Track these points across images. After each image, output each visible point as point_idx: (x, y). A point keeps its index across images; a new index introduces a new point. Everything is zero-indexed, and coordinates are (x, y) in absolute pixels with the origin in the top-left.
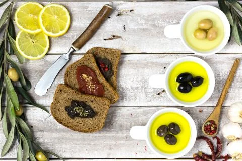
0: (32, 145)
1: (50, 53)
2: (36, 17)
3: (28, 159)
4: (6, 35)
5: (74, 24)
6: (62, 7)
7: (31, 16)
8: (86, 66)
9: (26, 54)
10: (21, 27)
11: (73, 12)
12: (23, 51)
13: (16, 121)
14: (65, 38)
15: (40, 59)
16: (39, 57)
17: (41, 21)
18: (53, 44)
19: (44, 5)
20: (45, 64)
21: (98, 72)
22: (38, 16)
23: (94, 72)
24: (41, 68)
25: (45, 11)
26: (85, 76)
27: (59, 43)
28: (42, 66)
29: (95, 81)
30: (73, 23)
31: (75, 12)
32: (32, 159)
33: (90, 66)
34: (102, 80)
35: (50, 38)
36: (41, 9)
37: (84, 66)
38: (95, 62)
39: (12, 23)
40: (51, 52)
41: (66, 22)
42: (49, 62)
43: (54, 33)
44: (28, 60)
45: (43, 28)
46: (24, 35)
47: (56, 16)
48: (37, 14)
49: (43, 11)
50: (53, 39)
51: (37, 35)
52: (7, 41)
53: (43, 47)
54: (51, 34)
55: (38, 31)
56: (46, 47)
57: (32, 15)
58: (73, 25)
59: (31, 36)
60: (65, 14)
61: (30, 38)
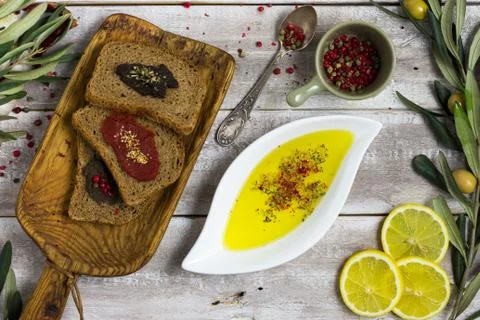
0: (434, 32)
1: (381, 218)
2: (408, 290)
3: (443, 4)
4: (471, 256)
5: (331, 275)
6: (356, 311)
7: (419, 292)
8: (139, 181)
9: (429, 216)
10: (438, 270)
11: (333, 299)
12: (435, 222)
13: (464, 81)
14: (350, 248)
15: (400, 205)
16: (401, 210)
17: (399, 283)
18: (374, 235)
19: (393, 313)
20: (389, 196)
21: (116, 170)
22: (404, 291)
23: (123, 169)
24: (397, 188)
25: (390, 302)
26: (142, 160)
27: (361, 238)
28: (395, 192)
29: (120, 150)
30: (334, 278)
31: (331, 299)
32: (437, 3)
33: (131, 180)
34: (107, 153)
35: (380, 248)
36: (397, 306)
37: (145, 180)
38: (122, 189)
39: (455, 278)
40: (377, 219)
41: (348, 281)
42: (381, 198)
43: (373, 258)
44: (428, 204)
45: (393, 268)
46: (431, 254)
47: (368, 291)
48: (406, 297)
49: (395, 301)
50: (374, 246)
51: (406, 255)
52: (469, 243)
53: (395, 229)
54: (378, 255)
55: (404, 262)
56: (389, 230)
57: (416, 294)
58: (334, 273)
59: (417, 252)
60: (350, 296)
61: (421, 247)
